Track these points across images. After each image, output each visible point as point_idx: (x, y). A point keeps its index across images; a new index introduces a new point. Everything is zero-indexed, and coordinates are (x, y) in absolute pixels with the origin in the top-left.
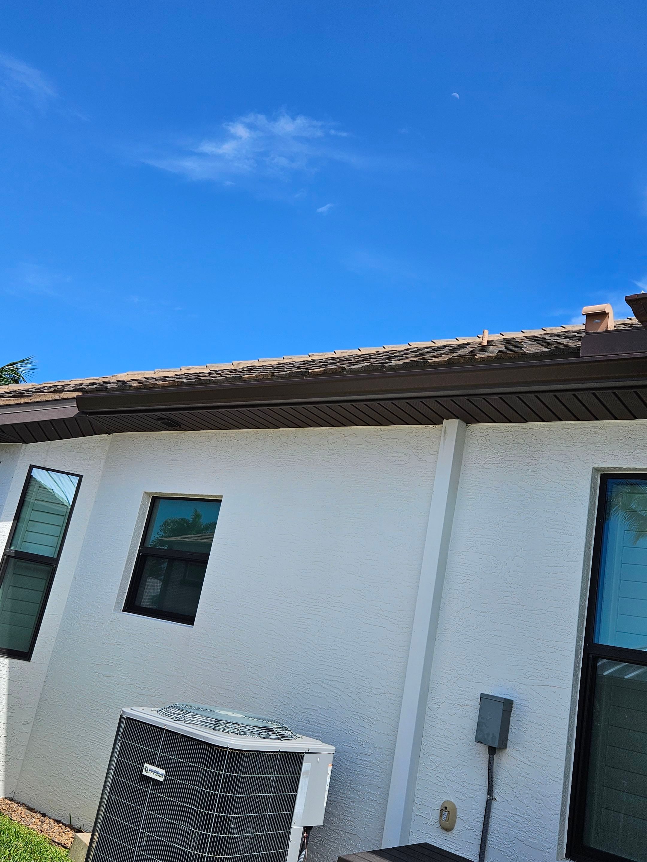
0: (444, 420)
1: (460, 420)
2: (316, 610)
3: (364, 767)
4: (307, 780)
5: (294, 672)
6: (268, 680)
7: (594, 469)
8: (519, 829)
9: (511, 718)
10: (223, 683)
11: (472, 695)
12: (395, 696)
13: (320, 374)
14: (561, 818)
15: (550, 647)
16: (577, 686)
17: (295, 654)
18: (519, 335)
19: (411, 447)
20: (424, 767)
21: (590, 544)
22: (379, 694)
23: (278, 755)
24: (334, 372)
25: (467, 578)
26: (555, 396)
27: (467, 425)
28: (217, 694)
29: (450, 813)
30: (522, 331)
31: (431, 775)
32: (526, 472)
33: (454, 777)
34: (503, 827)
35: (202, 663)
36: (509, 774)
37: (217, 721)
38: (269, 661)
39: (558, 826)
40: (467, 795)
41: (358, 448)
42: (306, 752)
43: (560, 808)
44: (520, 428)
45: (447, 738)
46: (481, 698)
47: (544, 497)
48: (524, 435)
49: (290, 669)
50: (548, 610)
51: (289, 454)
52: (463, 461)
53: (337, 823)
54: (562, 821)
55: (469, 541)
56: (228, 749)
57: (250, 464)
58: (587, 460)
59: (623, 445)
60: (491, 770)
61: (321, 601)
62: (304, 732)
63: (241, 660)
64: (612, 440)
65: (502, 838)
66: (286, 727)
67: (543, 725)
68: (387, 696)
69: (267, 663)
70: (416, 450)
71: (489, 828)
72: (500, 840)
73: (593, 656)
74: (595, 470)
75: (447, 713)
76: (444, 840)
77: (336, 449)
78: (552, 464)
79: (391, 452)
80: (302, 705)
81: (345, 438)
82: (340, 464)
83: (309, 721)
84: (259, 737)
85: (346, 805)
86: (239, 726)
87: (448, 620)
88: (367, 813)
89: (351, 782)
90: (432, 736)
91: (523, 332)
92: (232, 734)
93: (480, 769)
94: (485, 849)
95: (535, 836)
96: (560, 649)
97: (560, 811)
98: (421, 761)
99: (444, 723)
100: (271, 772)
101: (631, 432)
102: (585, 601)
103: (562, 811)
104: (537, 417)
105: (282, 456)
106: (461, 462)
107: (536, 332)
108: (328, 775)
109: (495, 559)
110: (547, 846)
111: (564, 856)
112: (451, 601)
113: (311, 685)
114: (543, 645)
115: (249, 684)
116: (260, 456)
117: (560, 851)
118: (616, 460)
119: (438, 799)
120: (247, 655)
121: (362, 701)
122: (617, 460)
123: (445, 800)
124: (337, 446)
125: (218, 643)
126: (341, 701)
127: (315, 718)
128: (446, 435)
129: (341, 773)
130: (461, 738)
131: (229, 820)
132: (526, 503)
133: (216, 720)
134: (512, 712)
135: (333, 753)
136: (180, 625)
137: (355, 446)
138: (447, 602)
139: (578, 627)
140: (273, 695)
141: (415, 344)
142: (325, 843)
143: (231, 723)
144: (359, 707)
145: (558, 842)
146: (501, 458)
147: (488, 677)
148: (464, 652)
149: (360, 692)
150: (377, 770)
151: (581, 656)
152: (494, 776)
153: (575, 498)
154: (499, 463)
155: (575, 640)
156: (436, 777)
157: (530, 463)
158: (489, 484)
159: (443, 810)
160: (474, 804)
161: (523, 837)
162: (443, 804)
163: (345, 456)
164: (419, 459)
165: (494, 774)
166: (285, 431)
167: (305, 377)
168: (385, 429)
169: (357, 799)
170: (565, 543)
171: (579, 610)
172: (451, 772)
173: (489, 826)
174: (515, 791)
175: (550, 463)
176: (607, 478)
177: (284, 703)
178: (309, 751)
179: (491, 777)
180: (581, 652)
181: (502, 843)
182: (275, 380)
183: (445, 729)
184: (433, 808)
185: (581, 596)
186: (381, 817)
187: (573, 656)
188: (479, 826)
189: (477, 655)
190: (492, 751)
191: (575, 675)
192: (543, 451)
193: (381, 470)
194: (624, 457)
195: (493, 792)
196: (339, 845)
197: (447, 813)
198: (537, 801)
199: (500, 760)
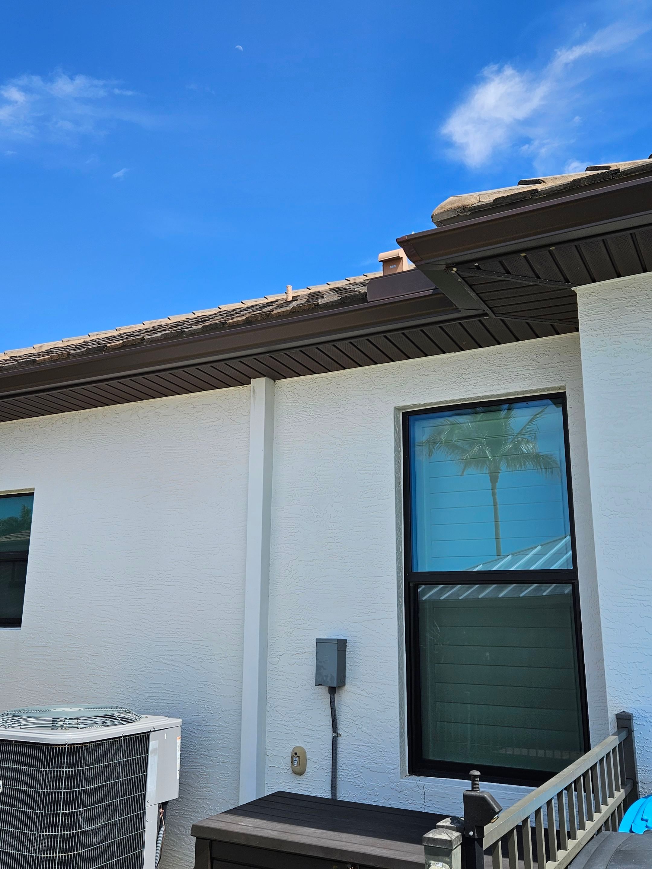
0: (252, 379)
1: (268, 379)
2: (149, 588)
3: (214, 732)
4: (156, 758)
5: (133, 655)
6: (108, 667)
7: (395, 409)
8: (365, 758)
9: (347, 656)
10: (61, 680)
11: (308, 642)
12: (237, 657)
13: (119, 347)
14: (400, 739)
15: (374, 583)
16: (402, 614)
17: (132, 636)
18: (325, 287)
19: (224, 411)
20: (271, 719)
21: (399, 480)
22: (221, 659)
23: (121, 740)
24: (134, 344)
25: (292, 531)
26: (351, 343)
27: (275, 382)
28: (55, 692)
29: (300, 757)
30: (327, 284)
31: (278, 726)
32: (335, 420)
33: (300, 722)
34: (351, 760)
35: (36, 664)
36: (350, 709)
37: (54, 721)
38: (106, 648)
39: (399, 747)
40: (314, 737)
41: (171, 419)
42: (151, 730)
43: (399, 731)
44: (324, 378)
45: (290, 687)
46: (316, 643)
47: (354, 441)
48: (329, 385)
49: (129, 652)
50: (368, 549)
51: (100, 435)
52: (275, 418)
53: (193, 792)
54: (402, 742)
55: (289, 495)
56: (67, 745)
57: (59, 450)
58: (388, 401)
59: (418, 382)
60: (333, 708)
61: (152, 579)
62: (151, 711)
63: (77, 653)
64: (408, 379)
65: (350, 770)
66: (128, 711)
67: (376, 657)
68: (228, 659)
69: (105, 650)
70: (228, 414)
71: (338, 764)
72: (349, 772)
73: (413, 584)
74: (397, 410)
75: (288, 664)
76: (298, 784)
77: (148, 423)
78: (357, 409)
79: (205, 418)
80: (145, 685)
81: (156, 411)
82: (155, 438)
83: (154, 700)
84: (103, 726)
85: (201, 773)
86: (79, 720)
87: (278, 574)
88: (223, 776)
89: (204, 749)
90: (276, 689)
91: (329, 284)
92: (70, 730)
93: (324, 710)
94: (336, 784)
95: (379, 761)
96: (383, 583)
97: (399, 733)
98: (268, 715)
99: (285, 674)
100: (116, 758)
101: (424, 369)
102: (401, 534)
103: (401, 732)
104: (338, 365)
105: (93, 438)
106: (273, 419)
107: (340, 283)
108: (178, 748)
109: (316, 508)
110: (391, 767)
111: (408, 773)
112: (278, 556)
113: (153, 663)
114: (368, 582)
115: (89, 675)
116: (70, 440)
117: (403, 770)
118: (413, 398)
119: (288, 747)
120: (82, 647)
121: (205, 670)
122: (415, 397)
123: (295, 746)
124: (148, 420)
125: (50, 641)
126: (184, 673)
127: (160, 695)
128: (255, 394)
129: (192, 743)
130: (303, 684)
131: (77, 815)
132: (338, 450)
133: (53, 718)
134: (347, 650)
135: (181, 726)
136: (7, 630)
137: (167, 417)
138: (275, 558)
139: (397, 560)
140: (114, 682)
141: (225, 307)
142: (184, 814)
143: (68, 719)
144: (203, 675)
145: (401, 761)
146: (310, 409)
147: (322, 621)
148: (296, 603)
149: (202, 661)
150: (227, 732)
151: (402, 586)
152: (337, 714)
153: (381, 439)
154: (309, 415)
155: (396, 572)
156: (283, 726)
157: (337, 411)
158: (302, 437)
159: (293, 756)
160: (321, 744)
161: (369, 764)
162: (293, 751)
163: (159, 429)
164: (232, 422)
165: (336, 712)
166: (93, 411)
167: (103, 353)
168: (196, 396)
169: (210, 764)
170: (378, 483)
171: (396, 543)
172: (297, 718)
173: (337, 762)
174: (357, 723)
175: (355, 408)
176: (408, 416)
177: (127, 687)
178: (154, 729)
179: (333, 715)
180: (402, 582)
181: (350, 774)
182: (71, 359)
183: (287, 680)
184: (285, 757)
185: (397, 530)
186: (236, 777)
187: (396, 587)
188: (329, 763)
189: (309, 603)
190: (332, 691)
191: (399, 605)
192: (348, 397)
193: (196, 438)
194: (420, 394)
195: (337, 729)
196: (198, 813)
197: (297, 758)
198: (378, 728)
199: (340, 698)
